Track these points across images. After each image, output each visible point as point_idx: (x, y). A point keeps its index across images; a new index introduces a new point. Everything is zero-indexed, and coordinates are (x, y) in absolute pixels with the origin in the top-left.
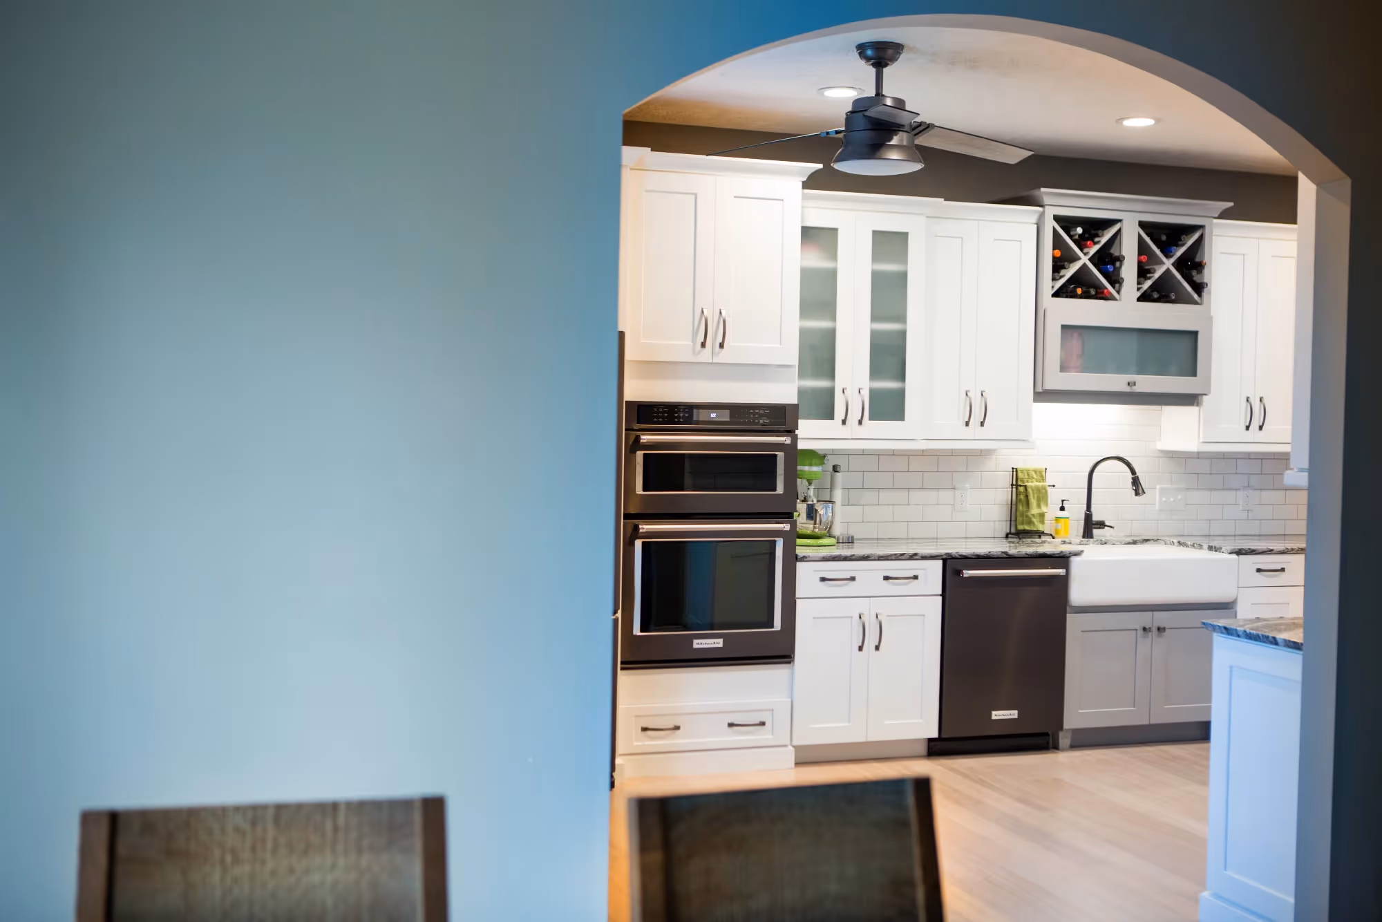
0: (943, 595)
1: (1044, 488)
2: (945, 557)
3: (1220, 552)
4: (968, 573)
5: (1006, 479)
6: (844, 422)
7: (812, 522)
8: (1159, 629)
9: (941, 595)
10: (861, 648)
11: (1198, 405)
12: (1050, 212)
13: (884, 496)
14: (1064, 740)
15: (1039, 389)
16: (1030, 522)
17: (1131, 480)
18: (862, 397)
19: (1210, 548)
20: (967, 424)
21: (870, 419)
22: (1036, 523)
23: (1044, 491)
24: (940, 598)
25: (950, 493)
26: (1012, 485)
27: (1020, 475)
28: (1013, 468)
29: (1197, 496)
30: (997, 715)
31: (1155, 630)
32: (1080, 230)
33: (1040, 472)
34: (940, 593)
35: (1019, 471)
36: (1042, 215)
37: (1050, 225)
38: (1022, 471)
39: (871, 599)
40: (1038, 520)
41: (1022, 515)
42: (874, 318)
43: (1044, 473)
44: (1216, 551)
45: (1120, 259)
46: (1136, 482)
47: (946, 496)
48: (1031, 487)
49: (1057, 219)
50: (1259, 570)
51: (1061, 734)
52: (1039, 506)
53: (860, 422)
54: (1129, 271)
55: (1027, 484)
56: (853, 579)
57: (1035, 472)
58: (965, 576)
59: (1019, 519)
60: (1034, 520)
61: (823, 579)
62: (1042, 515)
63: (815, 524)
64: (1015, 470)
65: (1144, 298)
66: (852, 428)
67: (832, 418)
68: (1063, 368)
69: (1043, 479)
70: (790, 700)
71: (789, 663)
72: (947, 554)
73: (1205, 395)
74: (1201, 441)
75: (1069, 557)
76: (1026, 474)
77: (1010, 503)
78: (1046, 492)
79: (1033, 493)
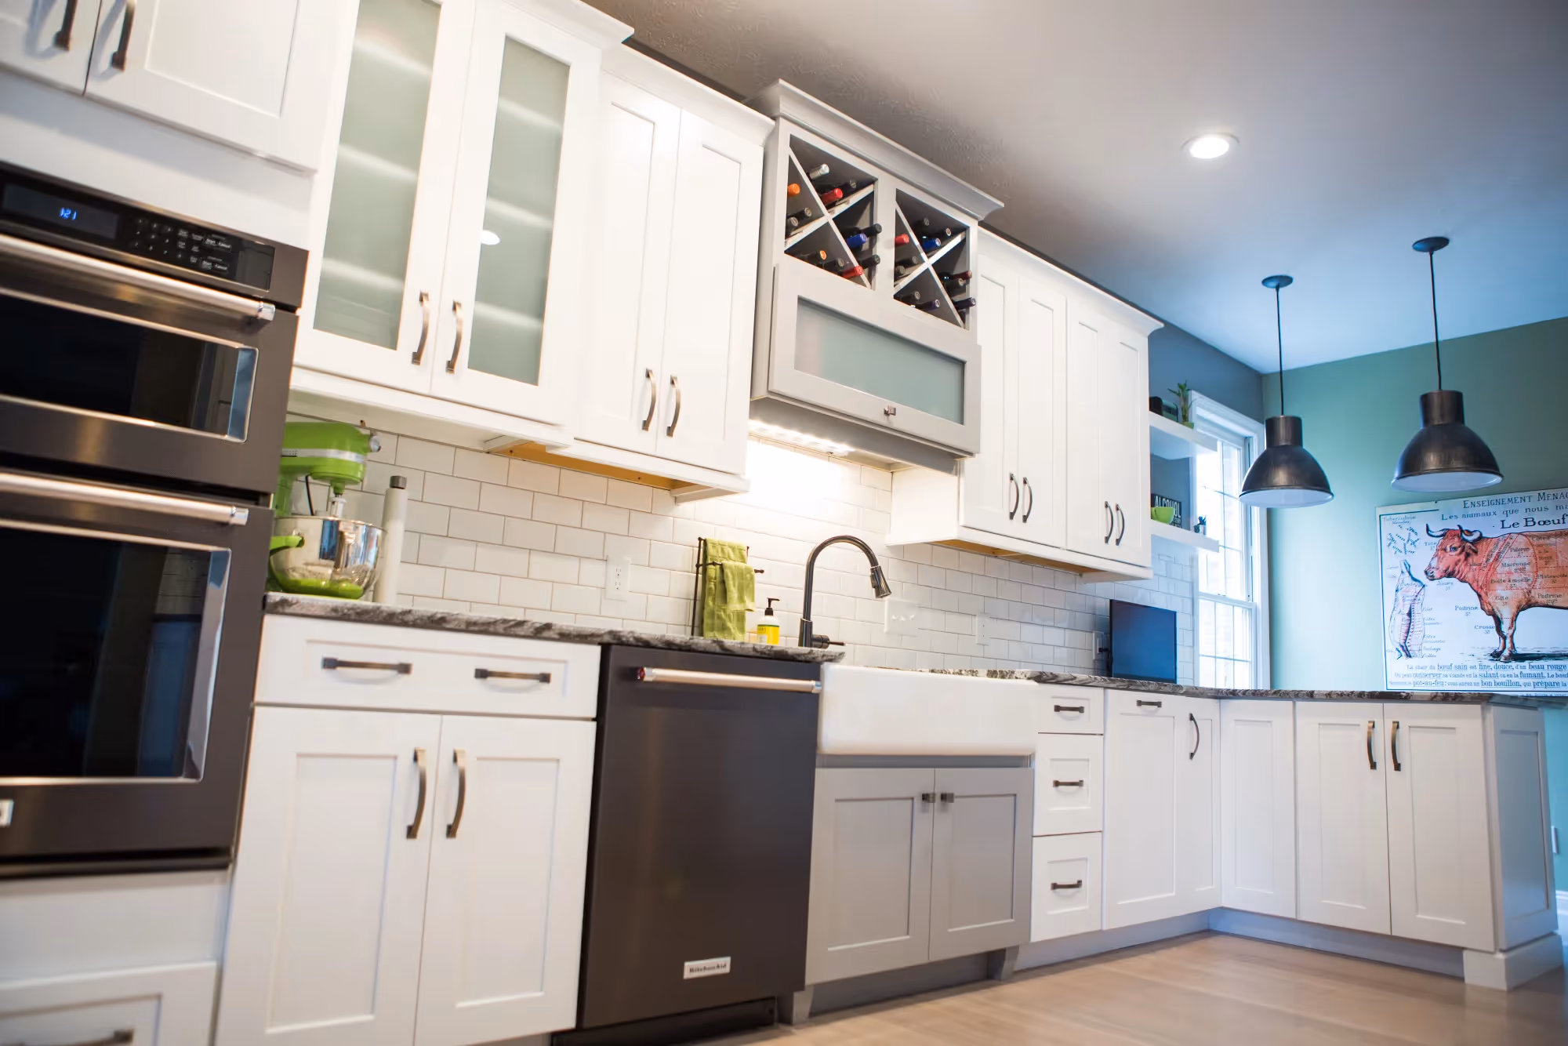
0: (599, 719)
1: (748, 571)
2: (607, 639)
3: (1009, 678)
4: (653, 674)
5: (688, 558)
6: (417, 358)
7: (332, 563)
8: (944, 797)
9: (594, 720)
10: (412, 832)
11: (956, 474)
12: (786, 130)
13: (487, 557)
14: (801, 1004)
15: (761, 393)
16: (724, 628)
17: (870, 573)
18: (459, 322)
19: (992, 674)
20: (646, 425)
21: (470, 366)
22: (733, 630)
23: (748, 576)
24: (594, 724)
25: (601, 567)
26: (698, 566)
27: (711, 550)
28: (700, 539)
29: (929, 618)
30: (694, 969)
31: (938, 797)
32: (825, 169)
33: (740, 550)
34: (594, 714)
35: (710, 546)
36: (773, 135)
37: (784, 154)
38: (714, 545)
39: (445, 717)
40: (735, 625)
41: (712, 615)
42: (492, 193)
43: (745, 553)
44: (1003, 677)
45: (873, 232)
46: (876, 575)
47: (593, 572)
48: (730, 568)
49: (795, 143)
50: (1058, 709)
51: (797, 996)
52: (741, 599)
53: (451, 366)
54: (885, 251)
55: (725, 562)
56: (405, 669)
57: (733, 549)
58: (646, 679)
59: (707, 621)
60: (730, 625)
61: (331, 664)
62: (741, 618)
63: (337, 566)
64: (703, 543)
65: (904, 296)
66: (431, 375)
67: (393, 345)
68: (799, 365)
69: (743, 559)
70: (212, 965)
71: (223, 867)
72: (611, 633)
73: (971, 454)
74: (962, 523)
75: (820, 663)
76: (720, 551)
77: (692, 597)
78: (752, 578)
79: (734, 579)
